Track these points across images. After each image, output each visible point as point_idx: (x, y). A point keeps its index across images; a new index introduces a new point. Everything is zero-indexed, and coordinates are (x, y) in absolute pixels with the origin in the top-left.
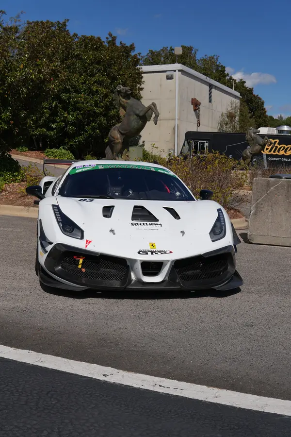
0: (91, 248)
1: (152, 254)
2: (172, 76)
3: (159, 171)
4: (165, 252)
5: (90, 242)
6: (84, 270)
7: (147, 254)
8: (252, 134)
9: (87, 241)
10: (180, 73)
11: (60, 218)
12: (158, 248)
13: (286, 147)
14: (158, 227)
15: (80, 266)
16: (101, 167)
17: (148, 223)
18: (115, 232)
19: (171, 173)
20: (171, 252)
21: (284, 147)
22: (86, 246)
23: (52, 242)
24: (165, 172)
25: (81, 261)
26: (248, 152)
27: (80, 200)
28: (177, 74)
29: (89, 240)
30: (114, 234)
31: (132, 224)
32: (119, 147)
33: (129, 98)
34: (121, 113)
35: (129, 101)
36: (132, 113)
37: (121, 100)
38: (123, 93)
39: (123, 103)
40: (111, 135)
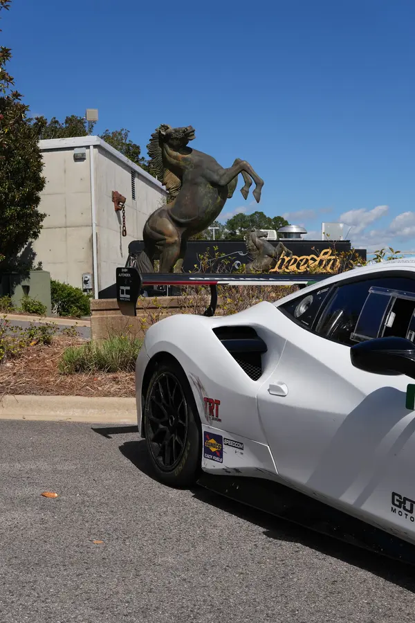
8: (257, 240)
32: (174, 252)
33: (190, 150)
34: (168, 182)
35: (189, 156)
36: (201, 180)
37: (170, 156)
38: (177, 139)
39: (175, 161)
40: (153, 228)
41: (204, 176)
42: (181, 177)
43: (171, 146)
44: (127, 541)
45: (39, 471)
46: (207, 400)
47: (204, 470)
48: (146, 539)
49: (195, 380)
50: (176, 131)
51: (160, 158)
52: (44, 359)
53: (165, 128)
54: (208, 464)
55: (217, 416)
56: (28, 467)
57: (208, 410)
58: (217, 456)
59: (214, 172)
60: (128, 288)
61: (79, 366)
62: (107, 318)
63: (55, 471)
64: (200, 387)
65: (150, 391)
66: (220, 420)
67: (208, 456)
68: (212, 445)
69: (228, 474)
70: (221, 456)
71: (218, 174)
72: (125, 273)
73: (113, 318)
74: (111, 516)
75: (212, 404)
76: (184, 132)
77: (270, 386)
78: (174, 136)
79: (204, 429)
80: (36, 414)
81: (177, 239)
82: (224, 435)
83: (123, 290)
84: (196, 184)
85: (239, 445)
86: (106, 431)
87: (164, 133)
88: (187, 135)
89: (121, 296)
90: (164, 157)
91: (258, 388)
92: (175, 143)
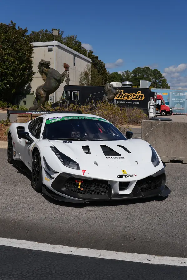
0: (86, 175)
1: (125, 177)
2: (52, 49)
3: (101, 120)
4: (133, 176)
5: (85, 171)
6: (82, 189)
7: (122, 177)
8: (109, 87)
9: (83, 171)
10: (57, 47)
11: (59, 155)
12: (128, 173)
13: (128, 95)
14: (122, 159)
15: (79, 187)
16: (66, 119)
17: (116, 157)
18: (98, 163)
19: (108, 121)
20: (136, 175)
21: (127, 95)
22: (83, 174)
23: (58, 172)
24: (105, 121)
25: (80, 184)
26: (106, 98)
27: (63, 142)
28: (55, 48)
29: (84, 170)
30: (98, 165)
31: (106, 158)
32: (43, 99)
33: (50, 68)
34: (43, 77)
35: (49, 70)
36: (52, 78)
37: (44, 69)
38: (46, 64)
39: (45, 71)
40: (37, 92)
41: (52, 76)
42: (47, 76)
43: (44, 67)
53: (42, 60)
54: (14, 158)
57: (14, 145)
59: (55, 75)
64: (13, 140)
66: (15, 148)
67: (14, 156)
68: (14, 153)
73: (24, 119)
75: (14, 143)
81: (44, 96)
82: (16, 151)
87: (42, 62)
90: (42, 70)
92: (45, 66)
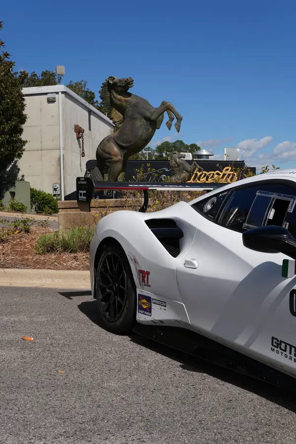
8: (178, 160)
33: (130, 95)
34: (114, 117)
35: (129, 98)
36: (137, 116)
37: (116, 98)
38: (120, 86)
39: (119, 102)
40: (102, 150)
41: (139, 113)
43: (116, 92)
44: (83, 371)
45: (20, 322)
46: (141, 272)
47: (138, 321)
48: (96, 370)
49: (132, 258)
50: (120, 81)
51: (109, 100)
52: (25, 243)
53: (113, 78)
54: (141, 317)
55: (147, 283)
56: (13, 319)
57: (141, 279)
58: (147, 311)
59: (147, 110)
60: (85, 192)
61: (50, 248)
62: (70, 214)
63: (32, 322)
64: (136, 262)
65: (100, 265)
66: (149, 286)
67: (141, 311)
68: (144, 303)
69: (155, 324)
70: (150, 312)
71: (150, 112)
72: (83, 181)
73: (74, 214)
74: (71, 354)
75: (144, 274)
76: (126, 81)
77: (185, 261)
78: (119, 84)
79: (138, 292)
80: (19, 282)
81: (120, 158)
82: (153, 296)
83: (81, 194)
84: (135, 119)
85: (163, 304)
86: (69, 294)
87: (111, 82)
88: (128, 84)
89: (80, 197)
90: (111, 98)
91: (177, 263)
92: (119, 89)
